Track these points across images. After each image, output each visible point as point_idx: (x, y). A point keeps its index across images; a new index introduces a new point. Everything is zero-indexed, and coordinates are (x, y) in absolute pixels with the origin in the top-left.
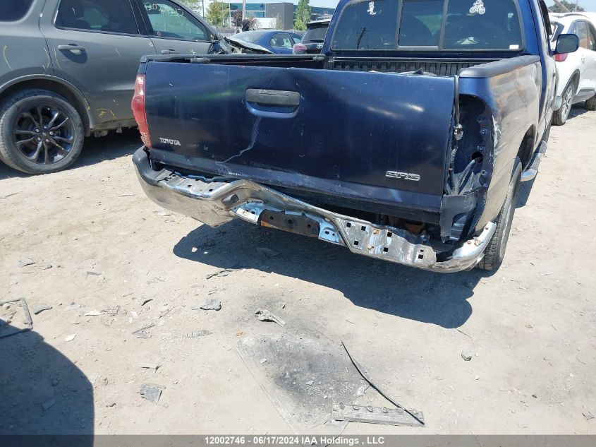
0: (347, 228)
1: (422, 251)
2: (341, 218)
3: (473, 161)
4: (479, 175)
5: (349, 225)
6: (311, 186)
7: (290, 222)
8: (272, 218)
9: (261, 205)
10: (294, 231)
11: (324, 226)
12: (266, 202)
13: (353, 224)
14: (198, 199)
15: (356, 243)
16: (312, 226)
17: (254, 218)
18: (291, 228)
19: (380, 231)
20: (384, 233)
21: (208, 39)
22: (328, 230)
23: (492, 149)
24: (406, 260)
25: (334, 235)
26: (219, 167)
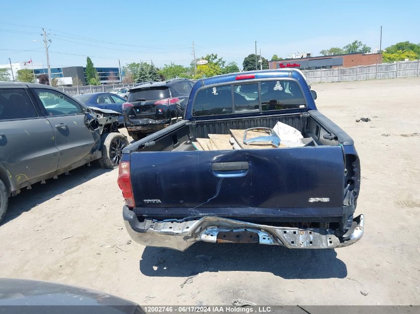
0: (284, 234)
1: (330, 239)
2: (280, 229)
3: (349, 185)
4: (353, 191)
5: (285, 232)
6: (260, 213)
7: (238, 236)
8: (224, 236)
9: (216, 229)
10: (241, 242)
11: (261, 235)
12: (219, 227)
13: (287, 231)
14: (180, 235)
15: (293, 242)
16: (253, 236)
17: (213, 239)
18: (239, 240)
19: (304, 232)
20: (306, 233)
21: (82, 112)
22: (264, 237)
23: (359, 177)
24: (323, 246)
25: (269, 239)
26: (192, 212)
